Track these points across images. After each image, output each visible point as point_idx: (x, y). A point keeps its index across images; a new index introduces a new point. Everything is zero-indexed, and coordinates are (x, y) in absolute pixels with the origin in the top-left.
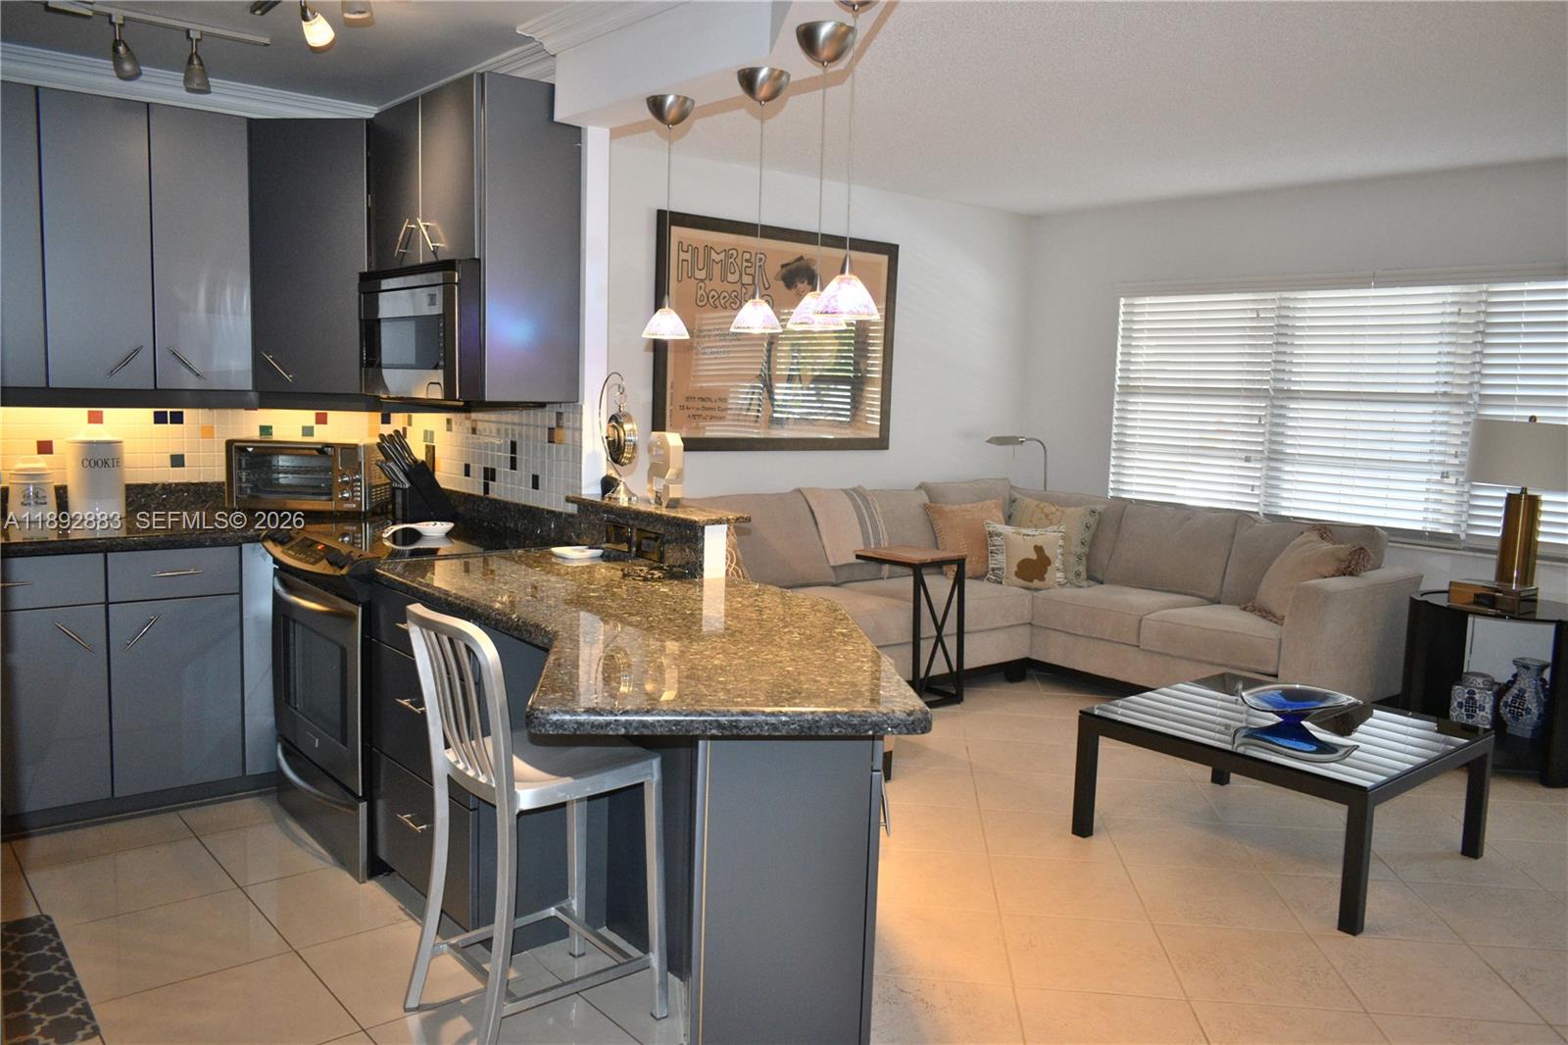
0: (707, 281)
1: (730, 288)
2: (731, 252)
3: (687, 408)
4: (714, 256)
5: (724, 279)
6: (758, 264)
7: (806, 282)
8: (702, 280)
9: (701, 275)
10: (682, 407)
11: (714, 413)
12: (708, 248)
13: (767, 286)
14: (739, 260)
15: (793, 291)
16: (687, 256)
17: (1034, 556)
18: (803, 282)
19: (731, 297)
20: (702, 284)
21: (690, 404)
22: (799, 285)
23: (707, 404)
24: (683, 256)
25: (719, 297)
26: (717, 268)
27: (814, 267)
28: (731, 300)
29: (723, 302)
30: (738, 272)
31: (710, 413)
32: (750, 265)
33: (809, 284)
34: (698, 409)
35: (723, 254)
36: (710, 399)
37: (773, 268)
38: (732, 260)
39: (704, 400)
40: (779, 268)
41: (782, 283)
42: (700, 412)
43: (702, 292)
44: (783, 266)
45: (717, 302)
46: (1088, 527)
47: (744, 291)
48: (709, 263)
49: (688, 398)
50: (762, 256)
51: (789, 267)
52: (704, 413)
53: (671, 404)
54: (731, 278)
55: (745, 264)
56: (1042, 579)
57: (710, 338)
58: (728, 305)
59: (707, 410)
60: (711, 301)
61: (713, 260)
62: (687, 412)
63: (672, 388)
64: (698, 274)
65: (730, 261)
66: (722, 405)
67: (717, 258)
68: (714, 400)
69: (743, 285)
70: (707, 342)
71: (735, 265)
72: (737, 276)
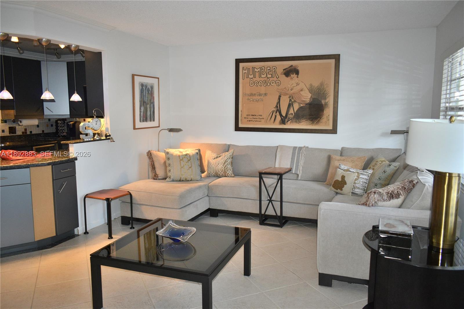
0: (254, 78)
1: (263, 79)
2: (262, 68)
3: (247, 118)
4: (256, 70)
5: (260, 77)
6: (273, 70)
7: (295, 74)
8: (252, 78)
9: (252, 76)
10: (245, 118)
11: (257, 120)
12: (253, 68)
13: (278, 77)
14: (266, 70)
15: (289, 78)
16: (246, 71)
17: (340, 179)
18: (293, 74)
19: (263, 82)
20: (252, 80)
22: (292, 75)
23: (254, 117)
24: (244, 72)
25: (258, 83)
26: (257, 74)
27: (298, 68)
28: (263, 83)
29: (260, 84)
30: (265, 74)
31: (255, 120)
32: (270, 71)
33: (296, 74)
34: (251, 118)
35: (259, 70)
36: (256, 116)
37: (280, 70)
38: (263, 70)
39: (253, 116)
40: (283, 71)
41: (284, 76)
42: (251, 120)
43: (252, 82)
44: (284, 70)
45: (258, 85)
46: (384, 172)
47: (268, 80)
48: (254, 73)
49: (247, 115)
50: (275, 67)
51: (287, 70)
52: (253, 120)
53: (241, 117)
54: (263, 76)
55: (268, 71)
56: (342, 190)
57: (255, 96)
58: (262, 85)
59: (255, 118)
60: (255, 84)
61: (256, 71)
62: (247, 119)
63: (241, 112)
64: (250, 77)
65: (262, 71)
66: (261, 117)
67: (257, 70)
68: (257, 115)
69: (268, 78)
70: (254, 97)
71: (264, 72)
72: (265, 75)
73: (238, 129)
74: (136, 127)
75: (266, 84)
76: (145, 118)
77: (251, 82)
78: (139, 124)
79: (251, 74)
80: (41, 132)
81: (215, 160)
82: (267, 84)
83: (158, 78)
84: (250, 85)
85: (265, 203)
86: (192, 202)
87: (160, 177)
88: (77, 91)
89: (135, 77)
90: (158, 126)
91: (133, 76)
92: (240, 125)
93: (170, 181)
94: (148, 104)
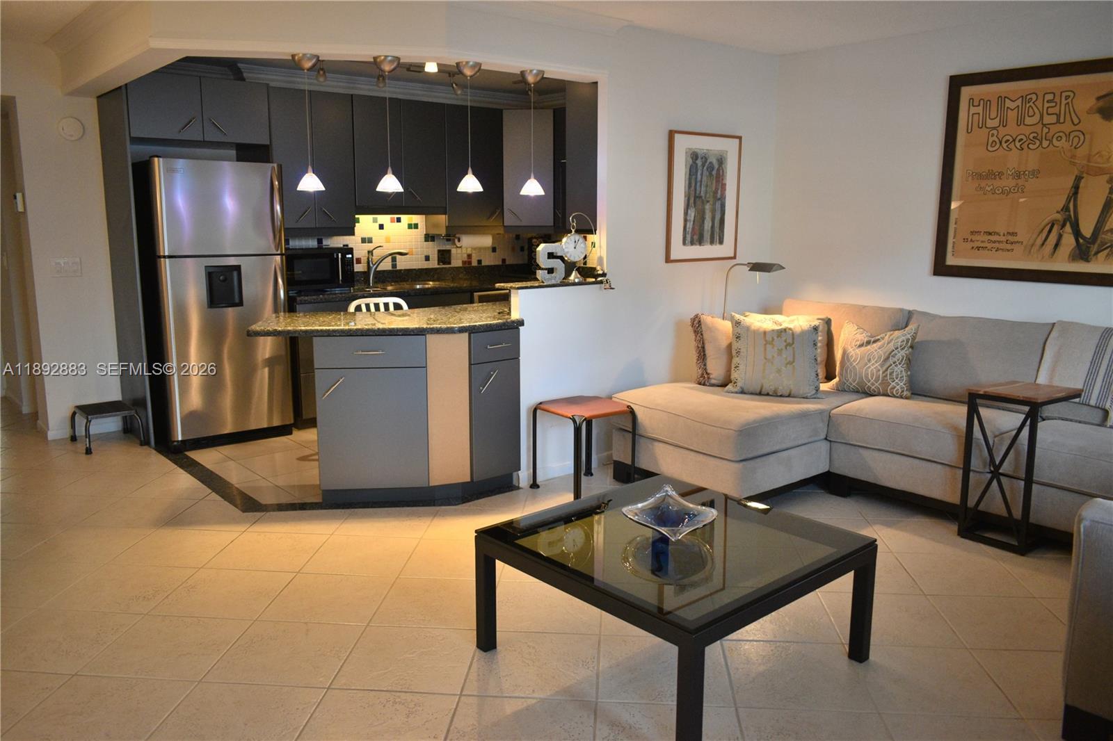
0: (1001, 128)
1: (1027, 131)
2: (1028, 97)
3: (971, 241)
4: (1008, 103)
5: (1020, 122)
6: (1064, 102)
8: (994, 128)
10: (965, 240)
11: (1001, 246)
12: (1002, 99)
13: (1076, 121)
14: (1039, 103)
16: (980, 110)
19: (1028, 138)
20: (995, 132)
21: (975, 237)
23: (993, 238)
24: (973, 110)
25: (1014, 140)
26: (1012, 116)
28: (1029, 142)
29: (1018, 145)
30: (1037, 114)
31: (997, 245)
32: (1054, 104)
34: (982, 242)
35: (1019, 102)
36: (998, 234)
38: (1031, 103)
39: (990, 234)
40: (1094, 102)
41: (1098, 116)
42: (982, 245)
43: (995, 138)
44: (1100, 98)
45: (1012, 146)
47: (1045, 130)
48: (1002, 113)
49: (972, 233)
50: (1069, 94)
52: (989, 246)
53: (954, 238)
54: (1028, 121)
55: (1047, 105)
57: (1001, 179)
58: (1025, 146)
59: (995, 242)
60: (1005, 145)
61: (1008, 108)
62: (970, 245)
63: (956, 223)
64: (990, 123)
65: (1028, 106)
66: (1011, 238)
67: (1012, 105)
68: (1002, 234)
69: (1044, 125)
70: (997, 183)
71: (1035, 108)
72: (1036, 118)
73: (941, 268)
74: (672, 257)
75: (1038, 143)
76: (696, 236)
77: (991, 140)
78: (679, 250)
79: (993, 115)
80: (500, 263)
81: (863, 348)
82: (1041, 143)
83: (740, 138)
84: (990, 148)
85: (978, 479)
86: (775, 449)
87: (715, 379)
88: (534, 174)
89: (677, 136)
90: (732, 255)
91: (671, 134)
92: (951, 260)
93: (736, 393)
94: (708, 202)
